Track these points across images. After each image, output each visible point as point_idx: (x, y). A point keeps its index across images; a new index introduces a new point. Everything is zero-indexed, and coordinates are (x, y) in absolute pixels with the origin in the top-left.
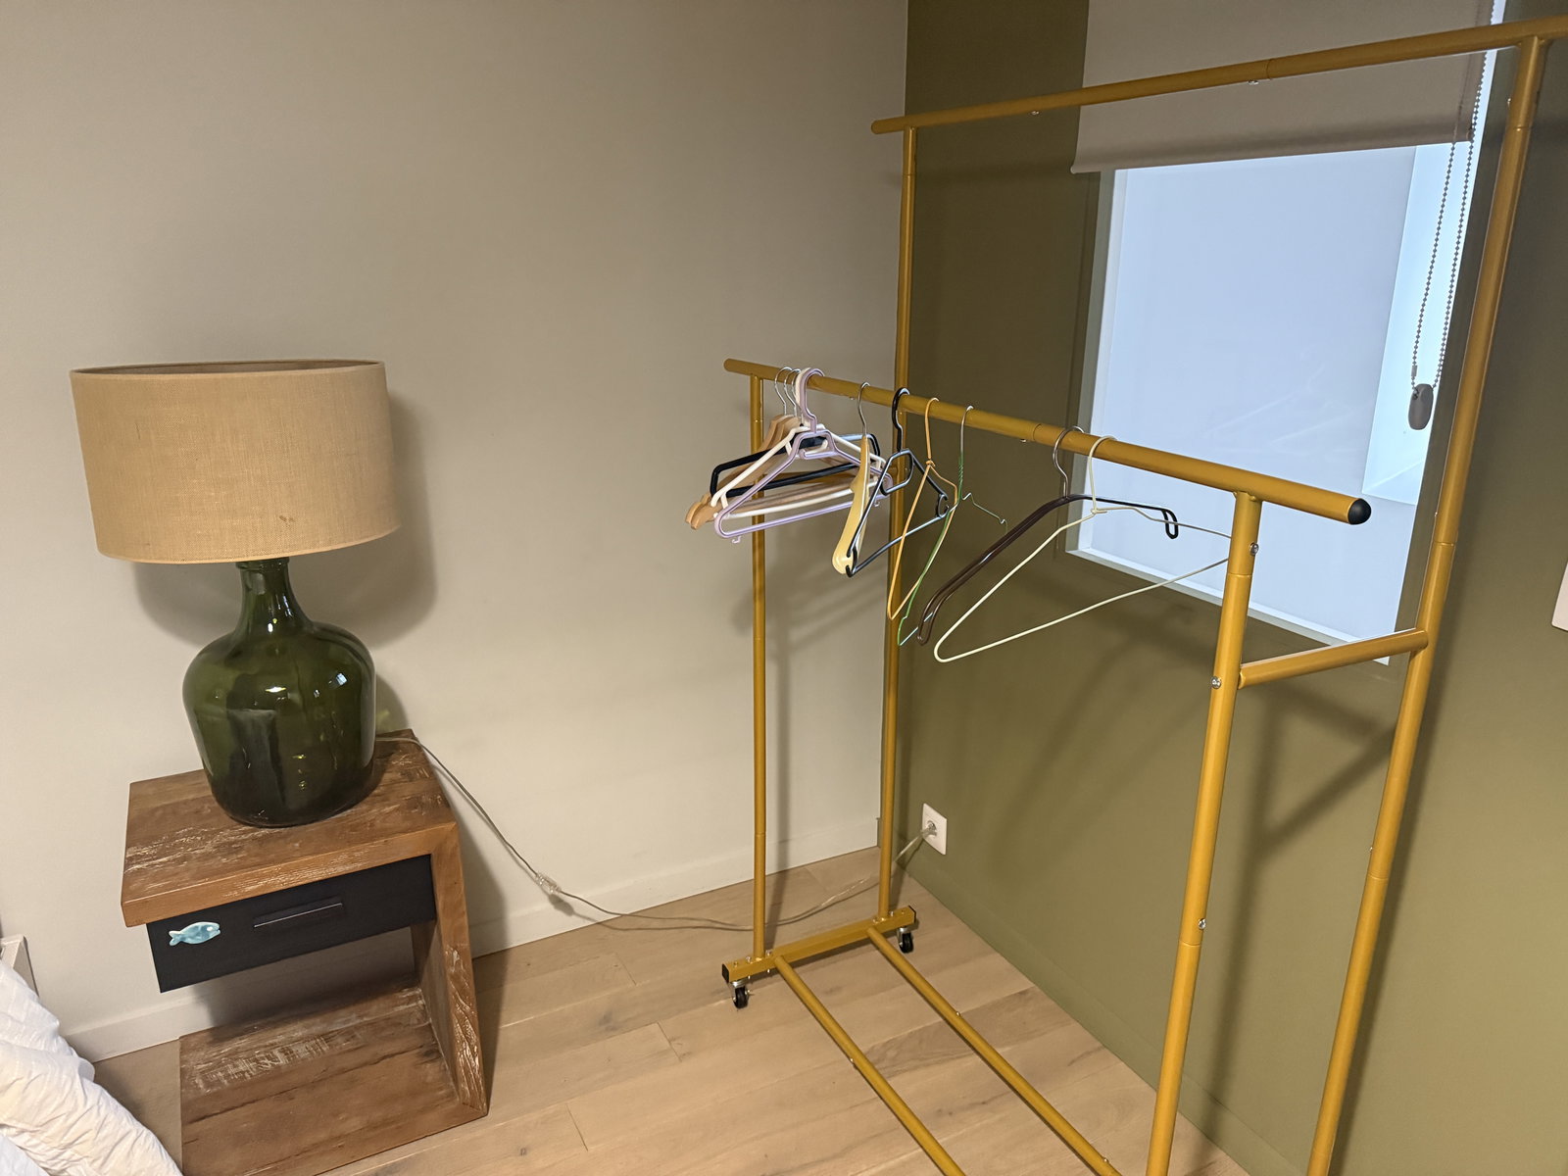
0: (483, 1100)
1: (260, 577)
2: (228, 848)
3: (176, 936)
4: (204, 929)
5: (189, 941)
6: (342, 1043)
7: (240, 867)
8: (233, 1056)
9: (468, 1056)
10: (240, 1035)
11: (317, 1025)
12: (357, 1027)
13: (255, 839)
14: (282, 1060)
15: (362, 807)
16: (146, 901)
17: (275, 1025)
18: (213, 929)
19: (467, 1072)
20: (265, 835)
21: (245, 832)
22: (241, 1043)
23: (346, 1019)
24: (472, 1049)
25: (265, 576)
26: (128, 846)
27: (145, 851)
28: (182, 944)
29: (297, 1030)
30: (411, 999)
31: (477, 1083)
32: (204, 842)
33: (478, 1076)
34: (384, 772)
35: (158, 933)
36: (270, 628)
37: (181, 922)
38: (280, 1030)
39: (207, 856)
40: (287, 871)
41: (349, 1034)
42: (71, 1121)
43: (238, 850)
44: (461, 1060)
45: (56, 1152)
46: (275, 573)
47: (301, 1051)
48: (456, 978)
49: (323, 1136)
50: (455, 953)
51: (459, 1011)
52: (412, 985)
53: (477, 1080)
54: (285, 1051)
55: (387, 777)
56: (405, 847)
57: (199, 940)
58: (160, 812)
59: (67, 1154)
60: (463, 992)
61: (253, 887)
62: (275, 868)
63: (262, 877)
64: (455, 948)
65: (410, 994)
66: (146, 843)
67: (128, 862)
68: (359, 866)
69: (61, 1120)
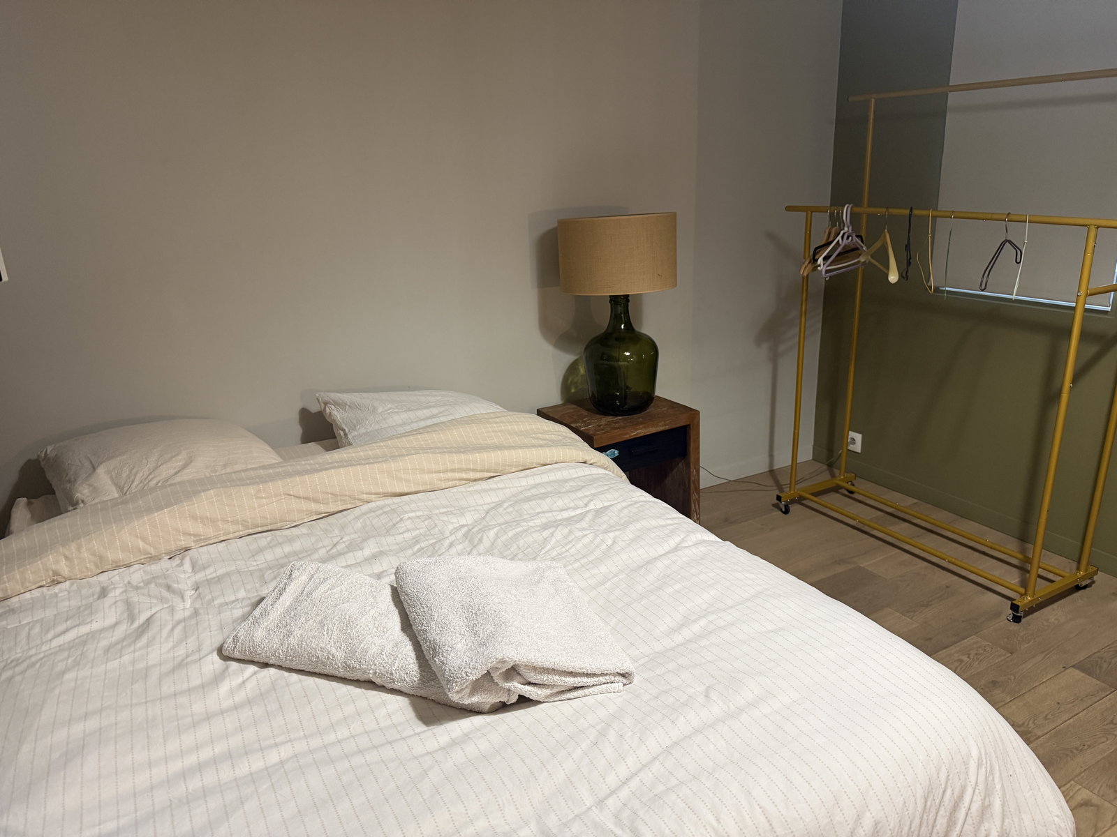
2: (614, 422)
4: (614, 452)
7: (626, 426)
13: (620, 419)
16: (601, 437)
18: (617, 453)
21: (613, 418)
27: (579, 425)
32: (600, 421)
36: (622, 327)
39: (607, 425)
40: (645, 427)
43: (618, 422)
46: (625, 303)
48: (694, 482)
56: (682, 420)
58: (566, 415)
61: (634, 434)
62: (640, 426)
63: (637, 429)
64: (695, 468)
66: (577, 423)
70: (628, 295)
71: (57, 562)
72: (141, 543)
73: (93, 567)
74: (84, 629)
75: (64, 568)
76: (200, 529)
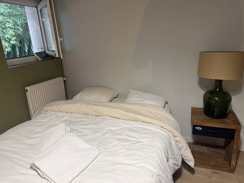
0: (234, 171)
1: (218, 82)
2: (205, 119)
3: (196, 128)
4: (200, 128)
5: (198, 129)
6: (211, 153)
7: (206, 122)
8: (196, 147)
9: (233, 162)
10: (197, 145)
11: (208, 148)
12: (214, 151)
13: (208, 119)
14: (203, 151)
15: (225, 119)
16: (194, 122)
17: (202, 146)
18: (201, 129)
19: (232, 165)
20: (210, 119)
21: (207, 118)
22: (197, 146)
23: (212, 149)
24: (234, 162)
25: (219, 82)
26: (191, 115)
27: (194, 116)
28: (197, 129)
29: (205, 148)
30: (223, 151)
31: (234, 168)
32: (201, 117)
33: (234, 166)
34: (229, 115)
35: (194, 126)
36: (218, 90)
37: (197, 126)
38: (202, 147)
39: (201, 119)
40: (213, 124)
41: (213, 152)
42: (183, 144)
43: (206, 119)
44: (232, 163)
45: (181, 147)
46: (220, 82)
47: (205, 151)
48: (235, 150)
49: (208, 163)
50: (236, 146)
51: (234, 155)
52: (223, 149)
53: (234, 167)
54: (203, 150)
55: (229, 116)
56: (232, 127)
57: (199, 129)
58: (195, 112)
59: (182, 148)
60: (235, 152)
61: (208, 125)
62: (211, 123)
63: (210, 124)
64: (236, 145)
65: (223, 150)
66: (194, 115)
67: (192, 117)
68: (224, 127)
69: (182, 143)
70: (222, 80)
71: (54, 108)
72: (65, 109)
73: (58, 110)
74: (42, 120)
75: (54, 109)
76: (75, 110)
